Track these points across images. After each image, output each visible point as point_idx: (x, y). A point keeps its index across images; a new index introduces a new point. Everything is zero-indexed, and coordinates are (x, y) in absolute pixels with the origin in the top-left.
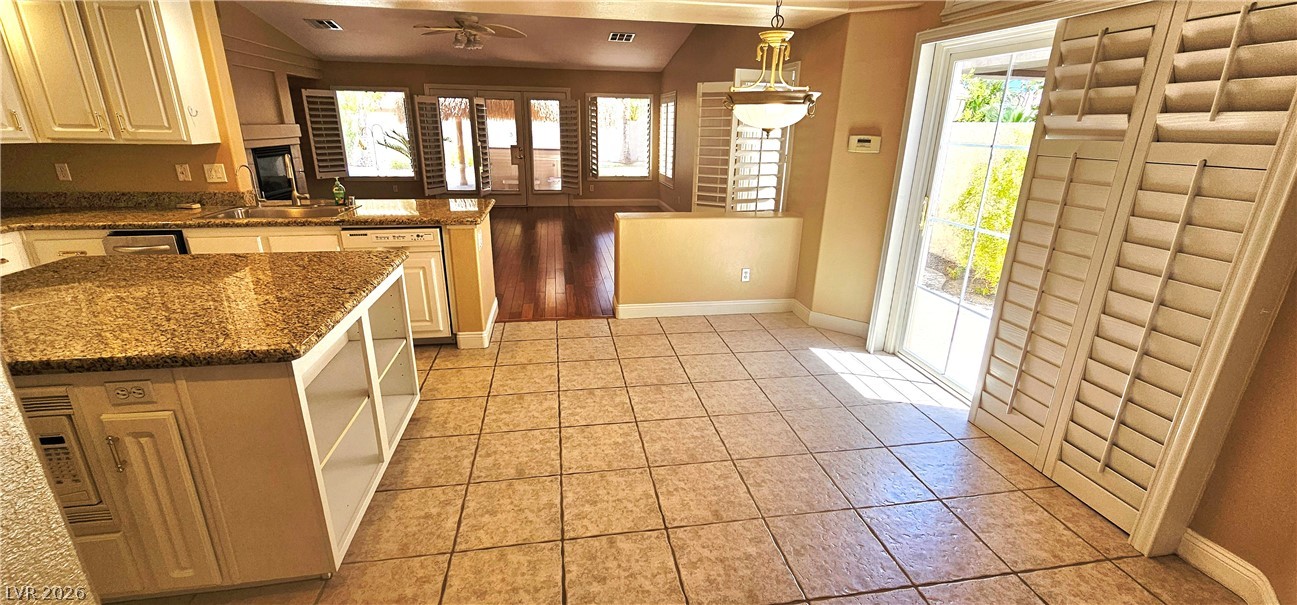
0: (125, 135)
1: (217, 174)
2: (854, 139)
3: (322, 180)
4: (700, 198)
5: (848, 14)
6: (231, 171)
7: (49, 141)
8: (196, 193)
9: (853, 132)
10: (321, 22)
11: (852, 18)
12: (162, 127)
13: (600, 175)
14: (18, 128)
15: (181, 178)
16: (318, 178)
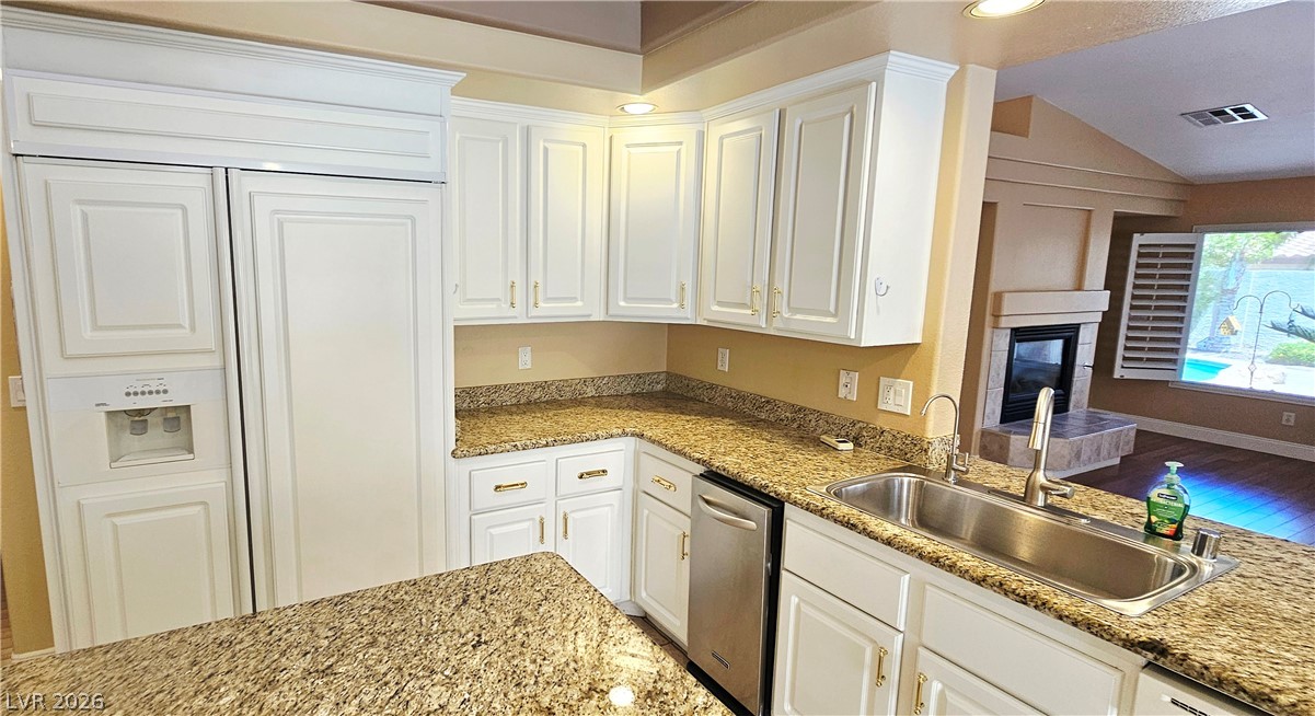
0: (777, 323)
1: (898, 397)
3: (1122, 381)
6: (921, 398)
7: (705, 323)
8: (854, 424)
10: (1220, 113)
12: (827, 314)
14: (682, 306)
15: (842, 393)
16: (1116, 376)
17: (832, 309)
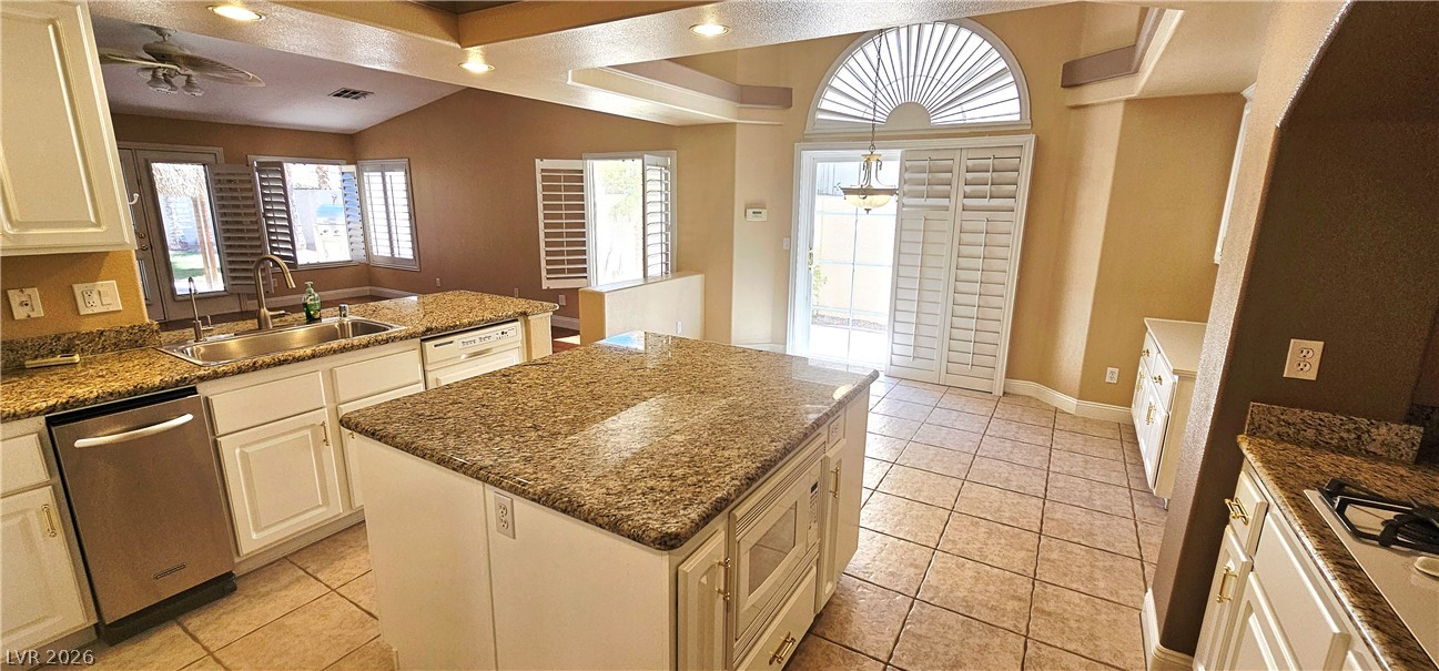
1: (102, 298)
2: (750, 211)
4: (549, 271)
5: (735, 124)
6: (132, 290)
9: (748, 206)
11: (738, 126)
13: (300, 262)
15: (20, 313)
17: (93, 219)
